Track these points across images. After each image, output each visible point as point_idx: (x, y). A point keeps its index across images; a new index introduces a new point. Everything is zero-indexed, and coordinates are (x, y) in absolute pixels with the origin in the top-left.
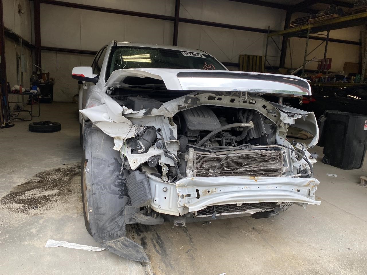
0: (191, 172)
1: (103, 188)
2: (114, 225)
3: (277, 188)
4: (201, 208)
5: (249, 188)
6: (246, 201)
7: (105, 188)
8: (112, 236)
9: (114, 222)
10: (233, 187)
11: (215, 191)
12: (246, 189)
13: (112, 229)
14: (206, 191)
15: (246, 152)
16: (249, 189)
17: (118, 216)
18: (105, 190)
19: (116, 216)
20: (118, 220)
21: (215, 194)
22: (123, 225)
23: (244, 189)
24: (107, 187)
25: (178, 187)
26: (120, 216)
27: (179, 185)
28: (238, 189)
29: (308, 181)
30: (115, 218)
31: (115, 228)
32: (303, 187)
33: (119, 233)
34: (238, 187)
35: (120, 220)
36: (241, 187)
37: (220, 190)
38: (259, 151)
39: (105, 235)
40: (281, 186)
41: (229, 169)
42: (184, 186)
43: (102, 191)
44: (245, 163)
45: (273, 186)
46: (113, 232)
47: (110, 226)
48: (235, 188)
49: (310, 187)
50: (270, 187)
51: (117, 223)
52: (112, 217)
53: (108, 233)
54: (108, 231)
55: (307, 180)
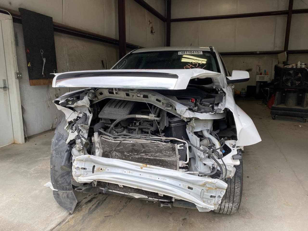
0: (99, 152)
1: (57, 154)
2: (63, 180)
3: (159, 180)
4: (87, 180)
5: (132, 173)
6: (125, 184)
7: (58, 154)
8: (63, 188)
9: (63, 178)
10: (118, 169)
11: (105, 170)
12: (128, 174)
13: (63, 183)
14: (99, 169)
15: (143, 141)
16: (130, 174)
17: (66, 175)
18: (58, 155)
19: (64, 174)
20: (66, 178)
21: (104, 172)
22: (70, 182)
23: (126, 173)
24: (59, 153)
25: (76, 160)
26: (68, 175)
27: (77, 159)
28: (121, 172)
29: (205, 181)
30: (64, 176)
31: (64, 182)
32: (198, 186)
33: (68, 187)
34: (122, 170)
35: (67, 178)
36: (125, 171)
37: (108, 170)
38: (155, 142)
39: (59, 185)
40: (164, 178)
41: (129, 154)
42: (82, 161)
43: (56, 155)
44: (142, 151)
45: (156, 176)
46: (63, 185)
47: (61, 180)
48: (120, 171)
49: (206, 188)
50: (152, 177)
51: (66, 180)
52: (62, 174)
53: (60, 185)
54: (60, 184)
55: (203, 180)
